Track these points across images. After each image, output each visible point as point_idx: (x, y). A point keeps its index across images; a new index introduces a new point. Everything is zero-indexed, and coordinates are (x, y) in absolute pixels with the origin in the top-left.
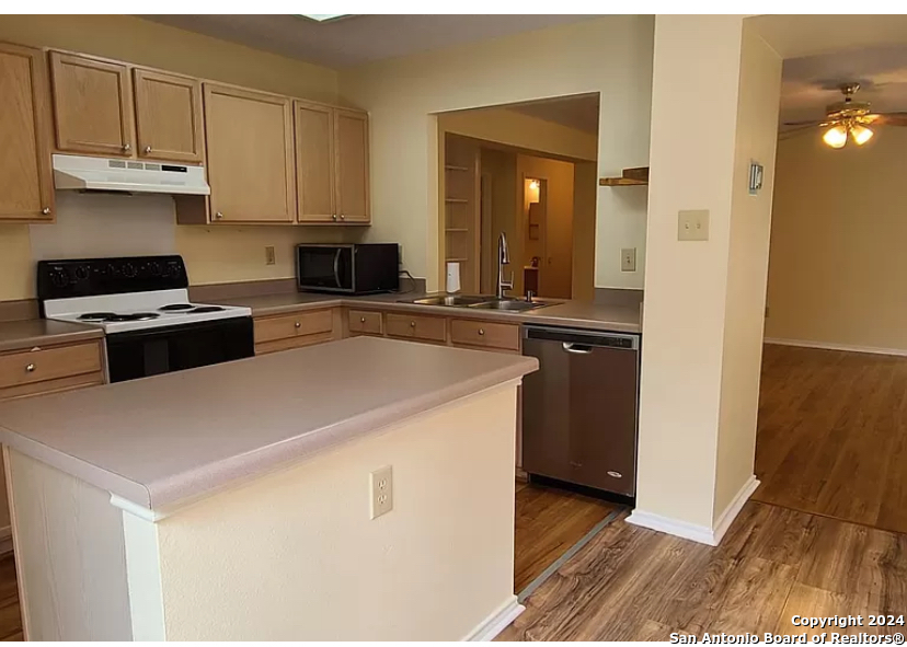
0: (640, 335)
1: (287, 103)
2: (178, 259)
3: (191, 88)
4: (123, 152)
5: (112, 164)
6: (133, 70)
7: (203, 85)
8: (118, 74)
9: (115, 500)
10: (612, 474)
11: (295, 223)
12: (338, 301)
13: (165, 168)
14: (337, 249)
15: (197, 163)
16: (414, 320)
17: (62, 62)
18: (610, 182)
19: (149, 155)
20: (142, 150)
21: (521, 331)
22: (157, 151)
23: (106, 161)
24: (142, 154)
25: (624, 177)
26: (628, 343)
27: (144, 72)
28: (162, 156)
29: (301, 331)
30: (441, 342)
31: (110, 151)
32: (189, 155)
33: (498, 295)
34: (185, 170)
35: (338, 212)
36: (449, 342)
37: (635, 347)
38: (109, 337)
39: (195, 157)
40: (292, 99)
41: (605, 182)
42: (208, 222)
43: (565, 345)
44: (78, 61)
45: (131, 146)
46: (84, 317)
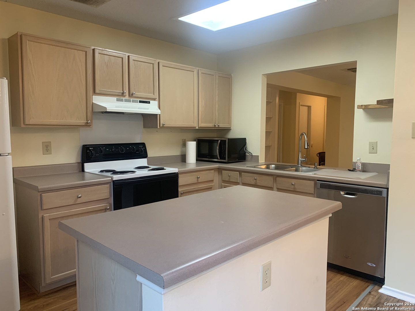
0: (388, 189)
1: (195, 70)
2: (143, 144)
3: (153, 64)
4: (123, 94)
5: (118, 100)
6: (129, 56)
7: (158, 63)
8: (122, 58)
9: (139, 278)
10: (370, 264)
11: (197, 128)
12: (217, 165)
13: (140, 102)
14: (218, 140)
15: (154, 99)
16: (256, 176)
17: (99, 53)
18: (363, 107)
19: (134, 95)
20: (131, 93)
21: (315, 184)
22: (137, 94)
23: (115, 99)
24: (131, 95)
25: (377, 104)
26: (380, 193)
27: (133, 57)
28: (139, 96)
29: (200, 180)
30: (271, 188)
31: (117, 94)
32: (151, 96)
33: (298, 164)
34: (149, 103)
35: (217, 122)
36: (275, 188)
37: (384, 195)
38: (114, 182)
39: (154, 97)
40: (197, 68)
41: (360, 107)
42: (158, 127)
43: (342, 193)
44: (105, 53)
45: (126, 91)
46: (102, 171)
